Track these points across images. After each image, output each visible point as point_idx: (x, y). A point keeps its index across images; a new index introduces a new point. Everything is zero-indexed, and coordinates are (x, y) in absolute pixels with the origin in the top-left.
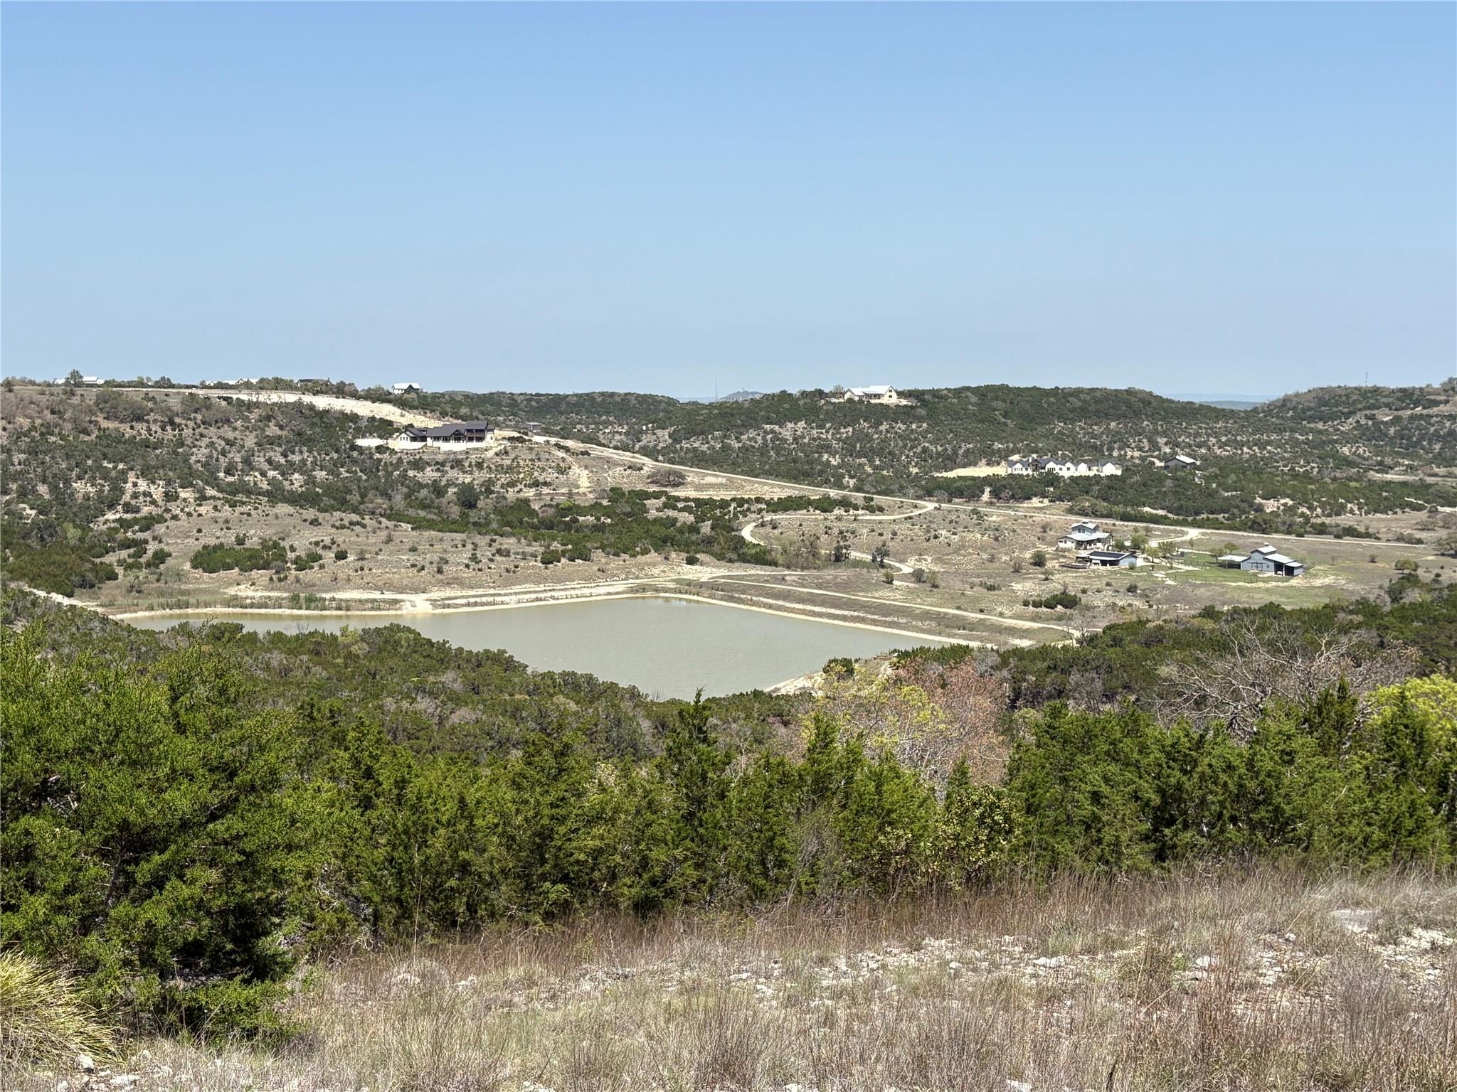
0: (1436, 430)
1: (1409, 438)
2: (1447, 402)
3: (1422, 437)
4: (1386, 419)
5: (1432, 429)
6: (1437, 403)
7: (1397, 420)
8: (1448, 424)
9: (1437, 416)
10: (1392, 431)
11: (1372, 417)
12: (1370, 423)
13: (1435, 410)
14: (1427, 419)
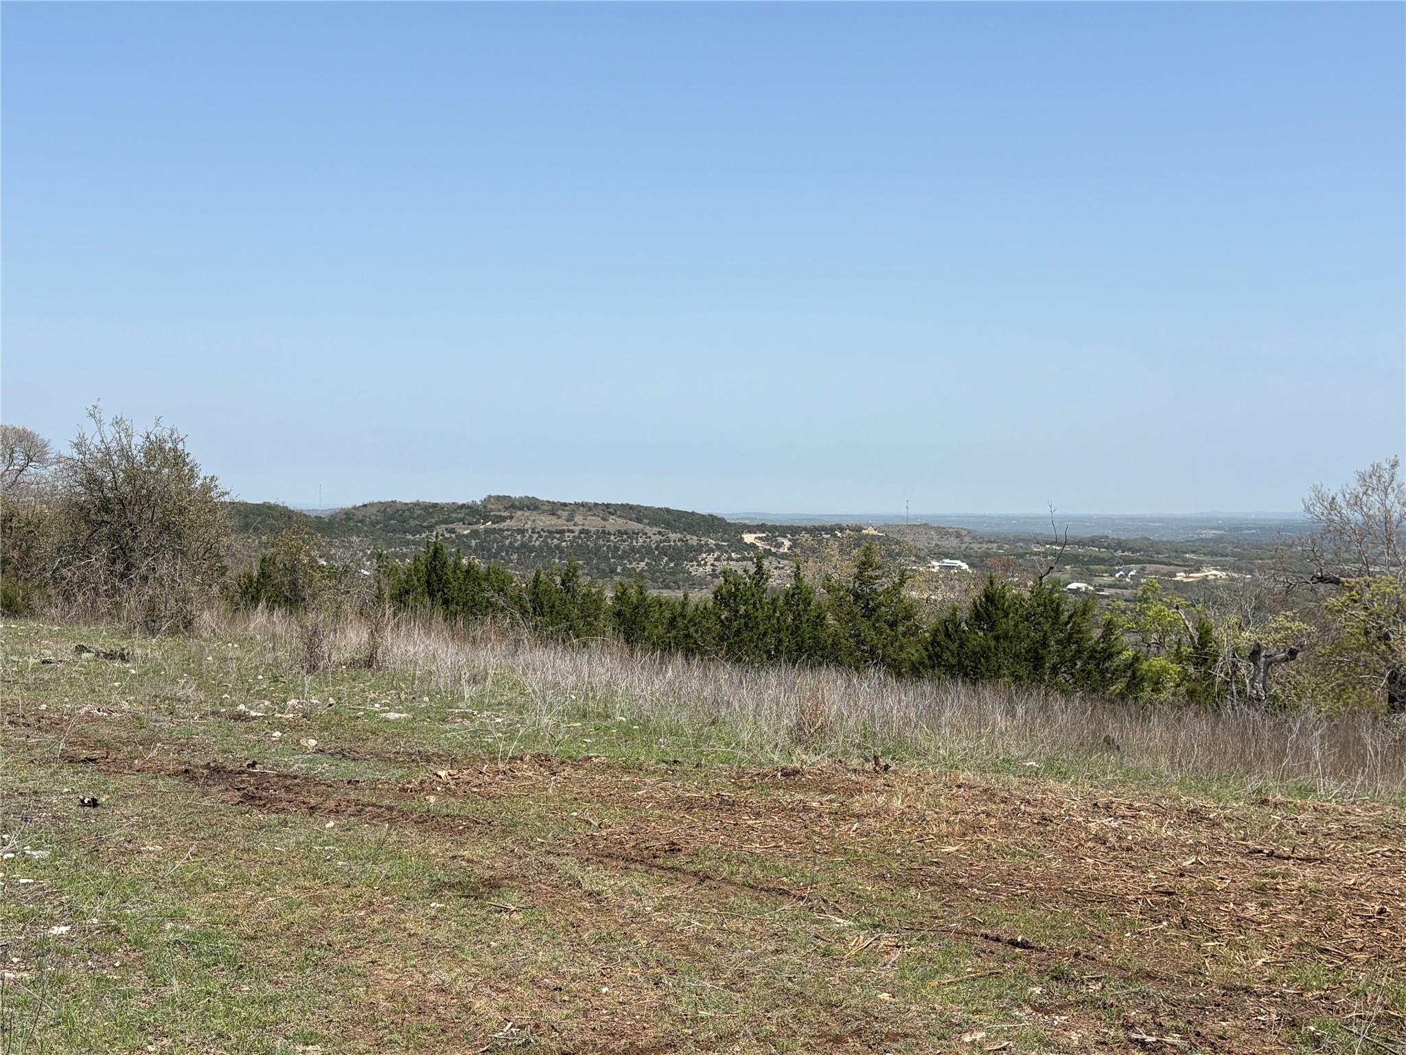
0: (511, 543)
1: (489, 550)
2: (511, 518)
3: (500, 549)
4: (466, 532)
5: (507, 542)
6: (503, 519)
7: (475, 534)
8: (519, 537)
9: (507, 530)
10: (473, 543)
11: (452, 531)
12: (453, 535)
13: (503, 525)
14: (501, 533)
